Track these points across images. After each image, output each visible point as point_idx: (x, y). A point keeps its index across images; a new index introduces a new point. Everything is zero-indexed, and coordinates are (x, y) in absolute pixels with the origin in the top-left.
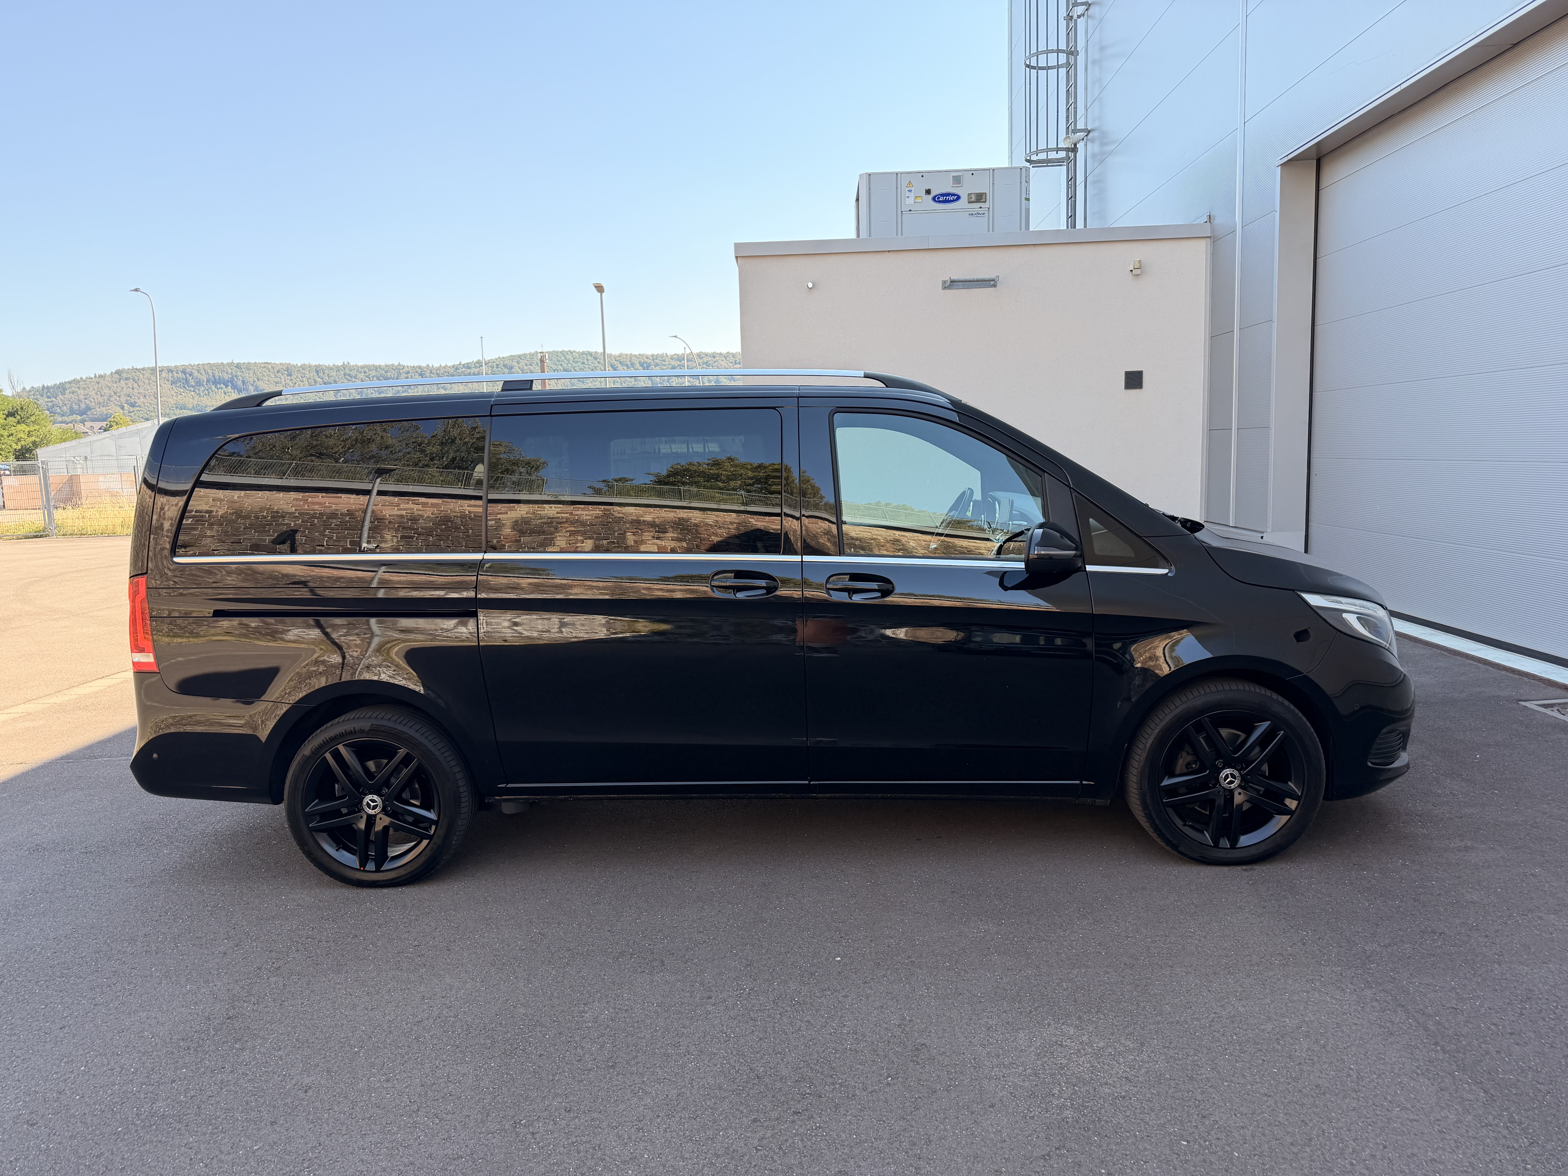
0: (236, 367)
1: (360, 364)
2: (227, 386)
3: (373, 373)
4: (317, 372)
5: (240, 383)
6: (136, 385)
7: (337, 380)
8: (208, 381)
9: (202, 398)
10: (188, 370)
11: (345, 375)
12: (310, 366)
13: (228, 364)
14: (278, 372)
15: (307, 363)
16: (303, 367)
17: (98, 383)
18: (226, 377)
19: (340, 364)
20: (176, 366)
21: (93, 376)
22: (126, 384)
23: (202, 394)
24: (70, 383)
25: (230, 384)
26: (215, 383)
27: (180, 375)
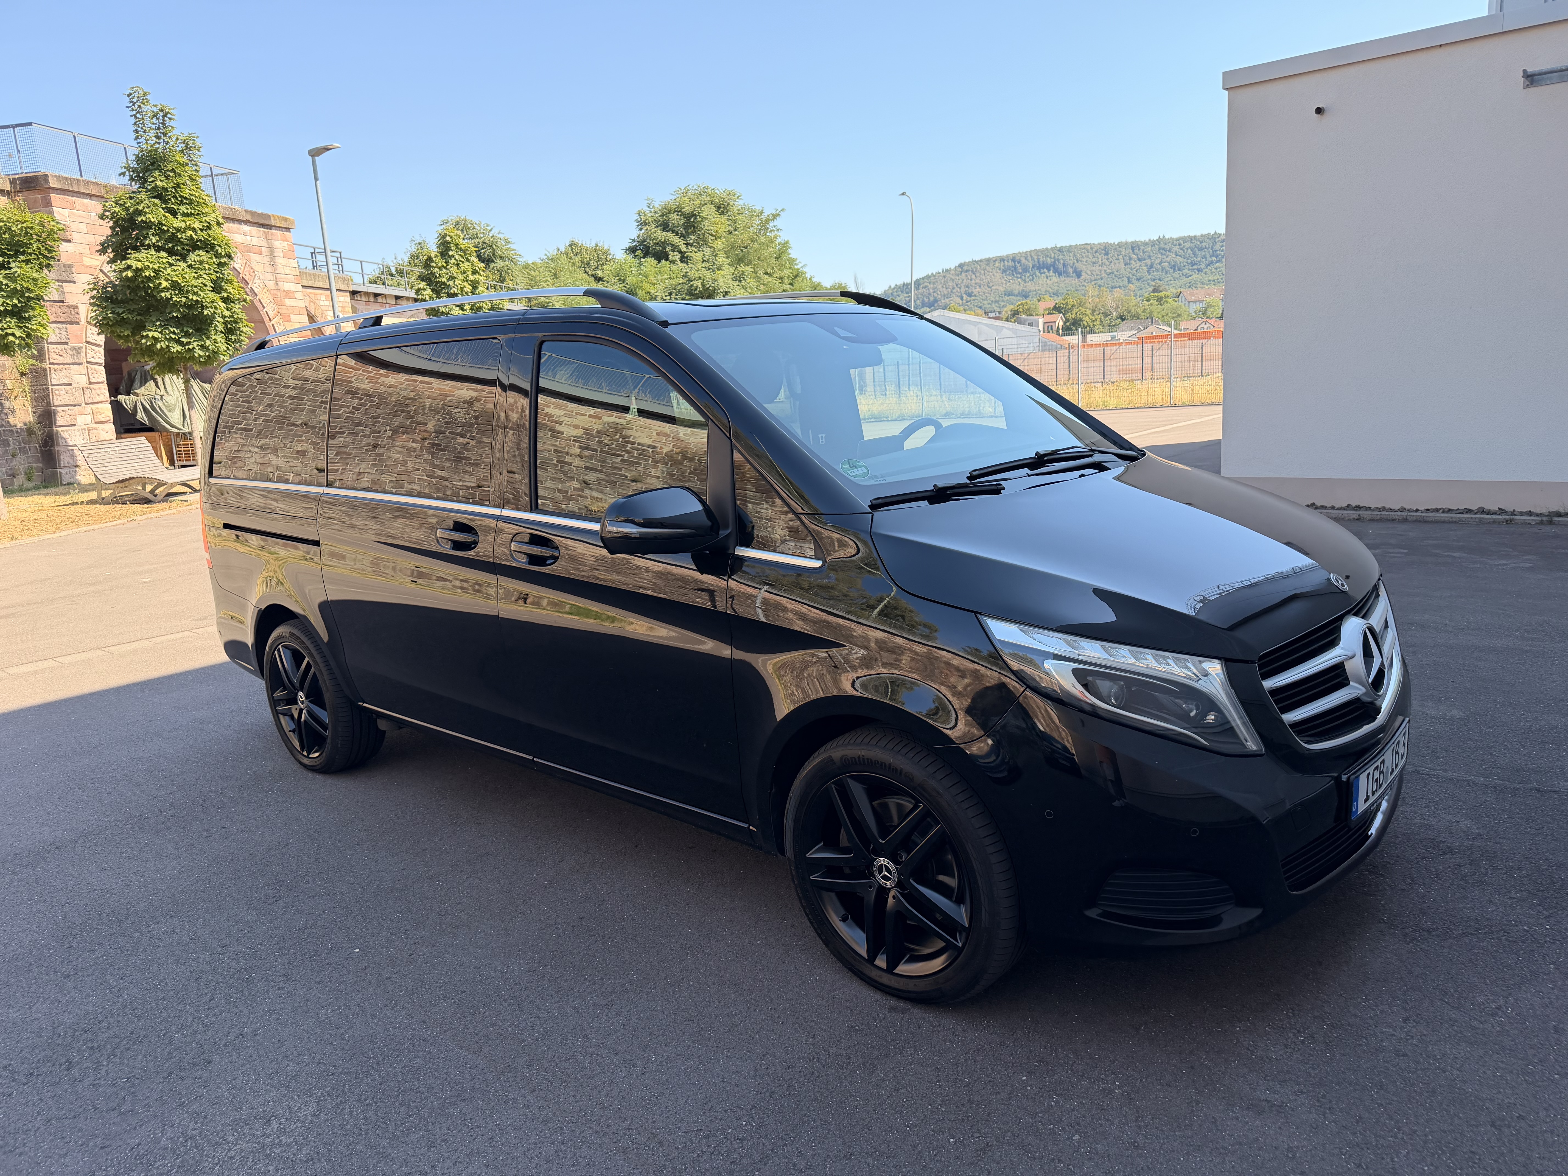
0: (1059, 251)
1: (1175, 236)
2: (1049, 270)
3: (1188, 245)
4: (1133, 249)
5: (1061, 266)
6: (973, 277)
7: (1152, 255)
8: (1033, 267)
9: (1027, 284)
10: (1017, 258)
11: (1159, 249)
12: (1126, 243)
13: (1052, 248)
14: (1096, 252)
15: (1124, 240)
16: (1120, 245)
17: (944, 277)
18: (1049, 261)
19: (1156, 238)
20: (1007, 256)
21: (941, 271)
22: (966, 276)
23: (1027, 280)
24: (923, 278)
25: (1052, 268)
26: (1039, 268)
27: (1011, 263)
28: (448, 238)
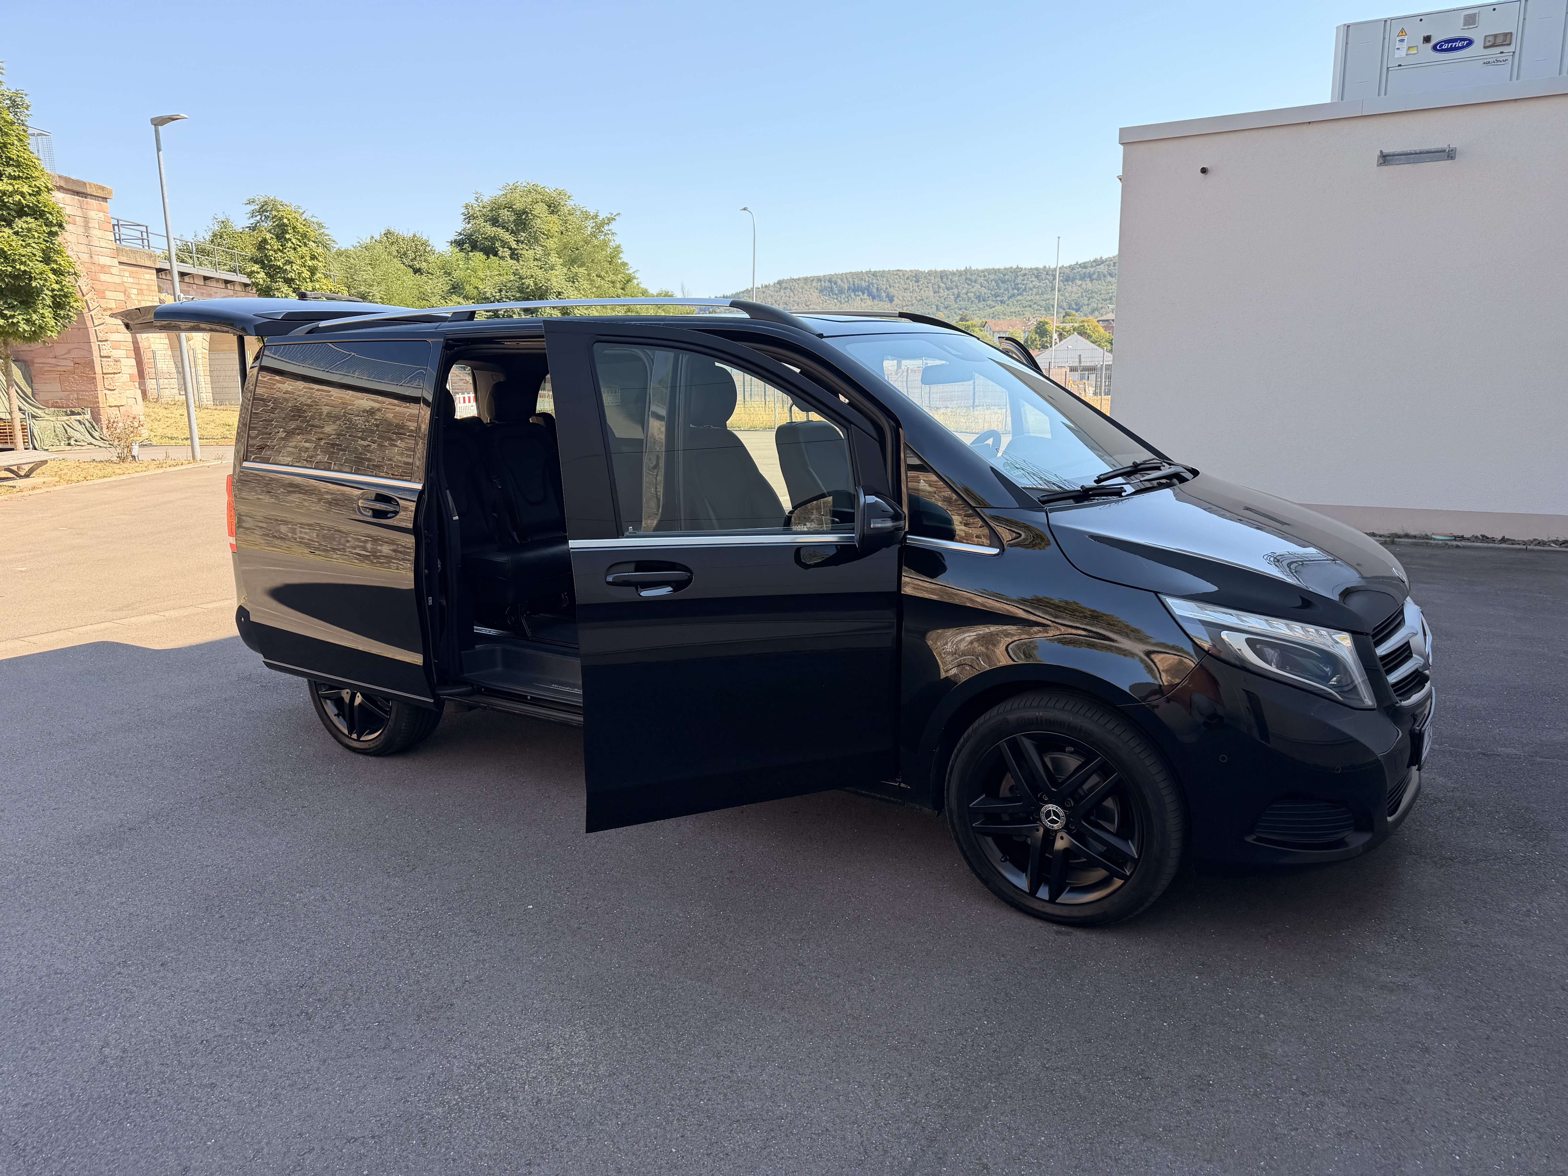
0: (873, 275)
1: (981, 268)
2: (864, 293)
3: (992, 277)
4: (942, 278)
5: (875, 290)
6: (792, 294)
7: (959, 284)
8: (849, 289)
9: (842, 305)
10: (834, 279)
11: (966, 279)
12: (936, 272)
13: (866, 272)
14: (908, 278)
15: (933, 269)
16: (930, 273)
17: (764, 292)
18: (864, 284)
19: (963, 269)
20: (824, 276)
21: (760, 286)
22: (785, 293)
23: (843, 301)
24: (743, 292)
25: (866, 292)
26: (854, 291)
27: (827, 284)
28: (285, 221)
